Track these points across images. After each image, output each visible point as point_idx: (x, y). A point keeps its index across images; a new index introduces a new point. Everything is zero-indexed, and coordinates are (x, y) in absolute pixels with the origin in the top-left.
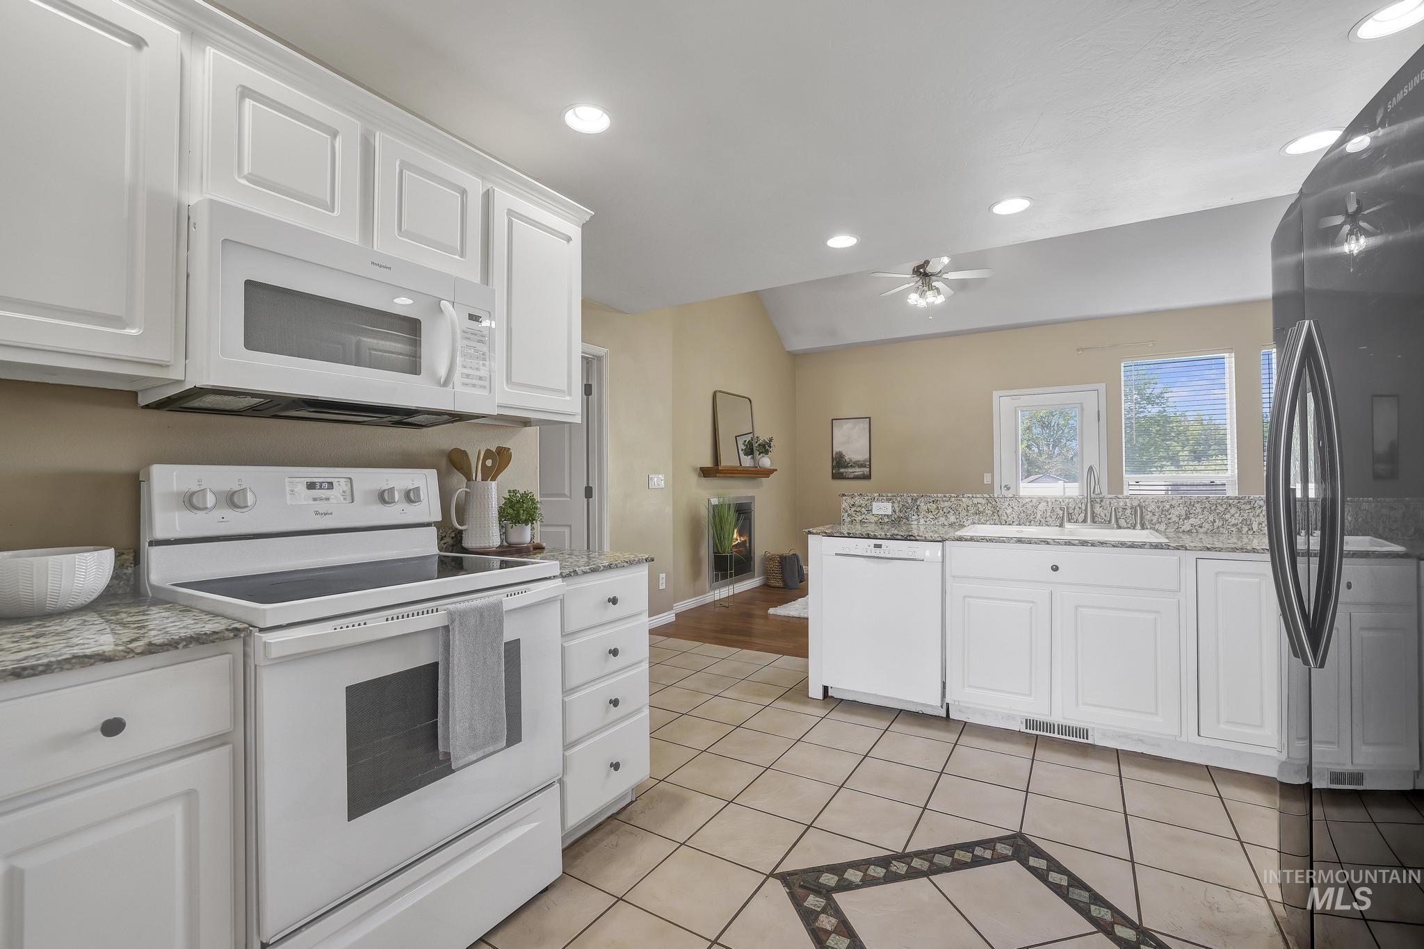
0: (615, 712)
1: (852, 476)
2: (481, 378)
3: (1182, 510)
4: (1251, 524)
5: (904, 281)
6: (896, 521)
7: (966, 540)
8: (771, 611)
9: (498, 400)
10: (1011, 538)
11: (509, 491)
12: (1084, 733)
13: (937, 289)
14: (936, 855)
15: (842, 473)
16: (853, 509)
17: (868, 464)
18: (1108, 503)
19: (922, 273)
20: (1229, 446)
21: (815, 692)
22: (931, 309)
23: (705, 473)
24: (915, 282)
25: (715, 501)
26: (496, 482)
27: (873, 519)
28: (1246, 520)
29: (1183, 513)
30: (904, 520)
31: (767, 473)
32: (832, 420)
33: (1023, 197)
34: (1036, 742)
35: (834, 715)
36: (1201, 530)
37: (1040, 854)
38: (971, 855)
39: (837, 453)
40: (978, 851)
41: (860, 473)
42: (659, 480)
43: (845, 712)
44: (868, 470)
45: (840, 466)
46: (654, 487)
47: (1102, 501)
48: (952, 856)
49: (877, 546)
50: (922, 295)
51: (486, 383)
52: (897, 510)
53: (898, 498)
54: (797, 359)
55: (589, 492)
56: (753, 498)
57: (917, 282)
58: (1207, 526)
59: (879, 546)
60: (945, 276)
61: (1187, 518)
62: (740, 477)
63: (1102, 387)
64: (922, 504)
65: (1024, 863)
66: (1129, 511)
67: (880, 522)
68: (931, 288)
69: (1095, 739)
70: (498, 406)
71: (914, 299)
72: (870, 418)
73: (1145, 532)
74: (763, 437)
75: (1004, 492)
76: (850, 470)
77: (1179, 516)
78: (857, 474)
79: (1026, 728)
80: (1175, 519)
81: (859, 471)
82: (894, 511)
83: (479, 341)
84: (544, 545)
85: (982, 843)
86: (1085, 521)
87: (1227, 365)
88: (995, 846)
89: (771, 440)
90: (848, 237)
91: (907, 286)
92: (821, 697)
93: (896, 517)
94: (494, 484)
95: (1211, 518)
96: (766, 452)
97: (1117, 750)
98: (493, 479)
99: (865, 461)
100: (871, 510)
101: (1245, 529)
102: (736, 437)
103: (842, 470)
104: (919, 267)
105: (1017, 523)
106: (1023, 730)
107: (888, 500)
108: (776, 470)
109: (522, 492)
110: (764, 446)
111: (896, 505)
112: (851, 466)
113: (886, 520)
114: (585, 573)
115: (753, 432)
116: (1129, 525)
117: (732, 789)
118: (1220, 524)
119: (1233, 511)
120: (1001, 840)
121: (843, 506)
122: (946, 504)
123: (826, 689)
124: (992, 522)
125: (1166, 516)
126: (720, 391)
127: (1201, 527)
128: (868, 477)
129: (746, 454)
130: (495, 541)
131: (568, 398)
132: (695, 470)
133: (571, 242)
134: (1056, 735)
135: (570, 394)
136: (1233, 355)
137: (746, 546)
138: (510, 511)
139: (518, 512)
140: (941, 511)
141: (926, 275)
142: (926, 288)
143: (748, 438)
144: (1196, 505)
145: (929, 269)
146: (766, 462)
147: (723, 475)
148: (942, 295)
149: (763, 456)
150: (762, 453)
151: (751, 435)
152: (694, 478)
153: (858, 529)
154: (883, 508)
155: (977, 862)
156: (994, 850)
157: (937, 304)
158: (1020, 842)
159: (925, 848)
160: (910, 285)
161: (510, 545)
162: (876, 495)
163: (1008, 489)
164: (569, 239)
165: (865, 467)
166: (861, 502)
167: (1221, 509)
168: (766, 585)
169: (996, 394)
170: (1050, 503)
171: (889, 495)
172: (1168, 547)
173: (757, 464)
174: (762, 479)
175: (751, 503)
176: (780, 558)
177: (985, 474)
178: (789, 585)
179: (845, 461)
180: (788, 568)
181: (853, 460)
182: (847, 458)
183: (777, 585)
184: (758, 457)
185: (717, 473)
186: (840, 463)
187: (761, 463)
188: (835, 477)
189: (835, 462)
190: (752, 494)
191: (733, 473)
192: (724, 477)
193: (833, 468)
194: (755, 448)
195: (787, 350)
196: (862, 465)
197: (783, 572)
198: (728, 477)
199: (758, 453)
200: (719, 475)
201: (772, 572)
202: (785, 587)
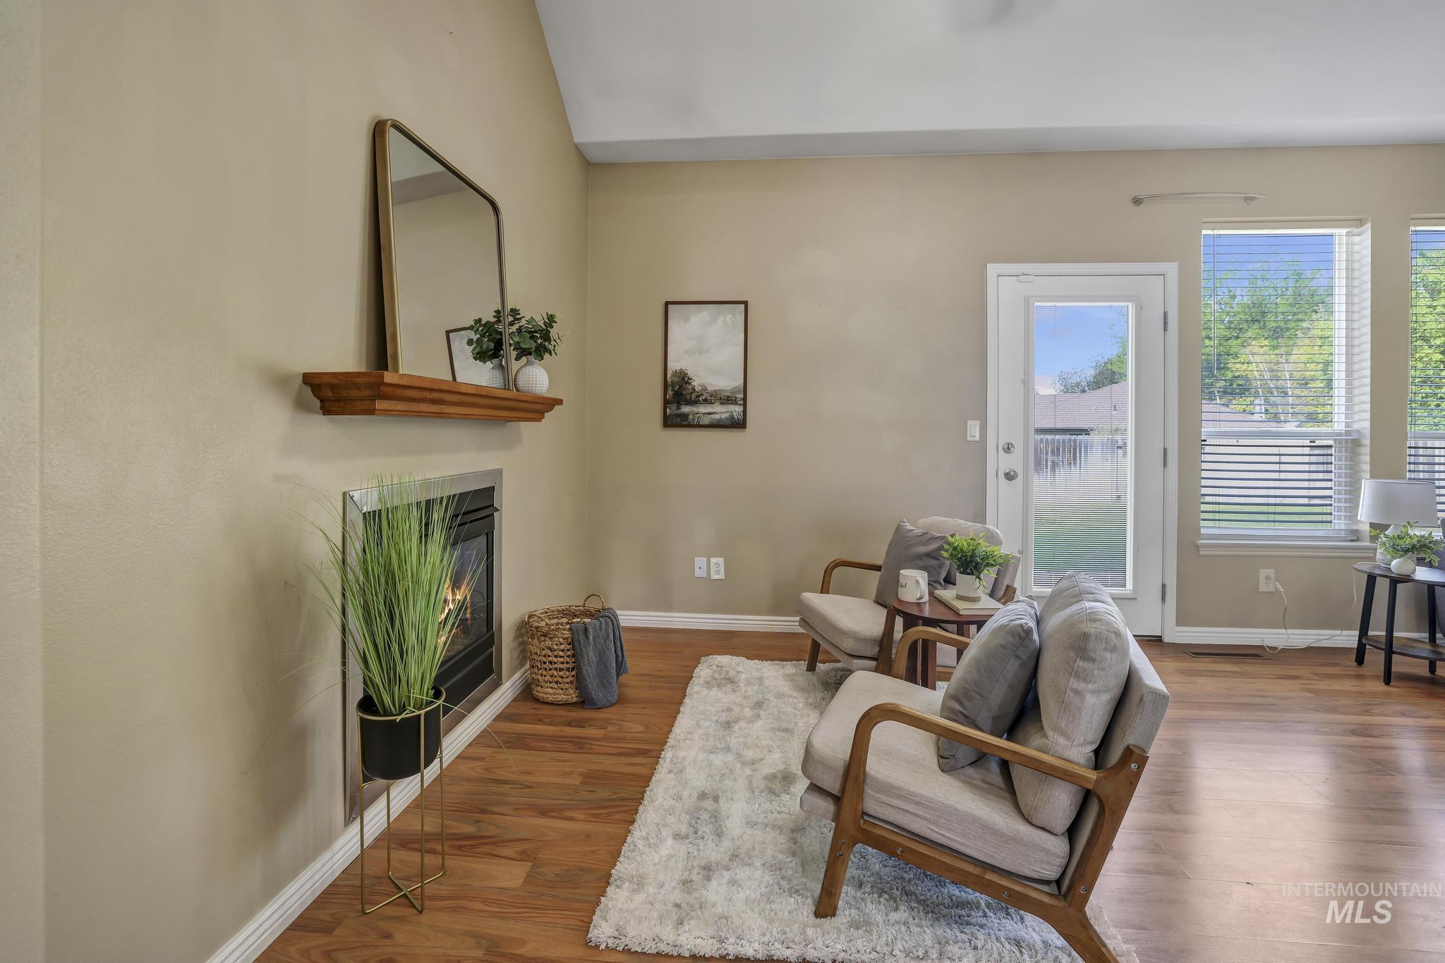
1: (706, 420)
15: (685, 416)
17: (740, 397)
23: (328, 394)
31: (538, 408)
32: (667, 304)
39: (675, 374)
41: (724, 416)
44: (740, 409)
45: (680, 401)
56: (499, 472)
62: (465, 417)
63: (1172, 269)
72: (745, 303)
74: (532, 313)
76: (702, 409)
78: (717, 417)
81: (721, 412)
89: (551, 320)
96: (539, 352)
99: (735, 391)
102: (448, 333)
103: (686, 409)
108: (559, 402)
110: (532, 336)
112: (706, 400)
128: (739, 424)
129: (481, 356)
143: (487, 311)
146: (536, 378)
149: (528, 363)
150: (527, 353)
151: (497, 304)
163: (1010, 450)
165: (735, 402)
168: (527, 693)
169: (993, 269)
173: (510, 382)
174: (526, 427)
175: (491, 489)
176: (567, 634)
177: (970, 422)
178: (597, 694)
179: (693, 389)
180: (591, 655)
181: (710, 389)
182: (696, 383)
183: (560, 698)
184: (515, 366)
185: (373, 399)
186: (682, 394)
187: (522, 382)
188: (669, 422)
189: (670, 393)
190: (492, 466)
191: (434, 401)
192: (404, 414)
193: (666, 403)
194: (507, 340)
195: (576, 140)
196: (728, 400)
197: (577, 668)
198: (419, 414)
199: (514, 354)
200: (379, 405)
201: (548, 666)
202: (585, 702)
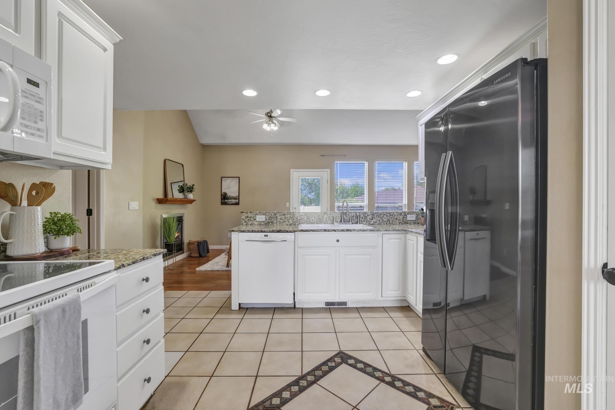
0: (147, 347)
1: (230, 203)
2: (39, 130)
3: (370, 217)
4: (390, 221)
5: (261, 118)
6: (267, 224)
7: (304, 231)
8: (197, 269)
9: (54, 149)
10: (322, 230)
11: (51, 213)
12: (345, 303)
13: (275, 124)
14: (315, 371)
16: (247, 219)
17: (238, 198)
18: (348, 214)
19: (270, 116)
20: (365, 192)
21: (235, 307)
22: (272, 132)
23: (160, 201)
24: (266, 119)
25: (165, 216)
26: (41, 206)
27: (256, 223)
28: (388, 219)
29: (371, 218)
30: (270, 223)
31: (191, 202)
32: (222, 177)
33: (328, 90)
34: (330, 311)
35: (247, 316)
36: (376, 224)
37: (351, 357)
38: (328, 367)
39: (224, 193)
40: (330, 364)
41: (234, 202)
42: (135, 205)
43: (251, 314)
44: (238, 200)
45: (225, 199)
46: (132, 209)
47: (346, 214)
48: (321, 370)
49: (266, 236)
50: (269, 124)
51: (44, 134)
52: (267, 219)
53: (268, 214)
54: (206, 148)
55: (89, 212)
56: (184, 214)
57: (267, 119)
58: (378, 222)
59: (267, 236)
60: (279, 119)
61: (372, 219)
62: (178, 204)
63: (329, 170)
64: (278, 216)
65: (347, 363)
66: (354, 217)
67: (260, 224)
68: (273, 123)
69: (349, 305)
70: (53, 153)
71: (265, 126)
72: (239, 178)
73: (361, 225)
74: (189, 184)
75: (294, 210)
76: (230, 201)
77: (370, 219)
78: (233, 202)
79: (325, 306)
80: (369, 220)
81: (234, 201)
82: (266, 219)
83: (37, 102)
84: (79, 248)
85: (329, 360)
86: (341, 221)
87: (365, 166)
88: (334, 360)
89: (193, 185)
90: (253, 91)
91: (262, 120)
92: (238, 309)
93: (267, 222)
94: (39, 208)
95: (379, 219)
96: (191, 191)
97: (356, 308)
98: (38, 205)
99: (237, 196)
100: (256, 219)
101: (388, 223)
103: (226, 201)
104: (268, 113)
105: (316, 223)
106: (324, 307)
107: (264, 214)
108: (195, 200)
109: (62, 213)
110: (190, 188)
111: (267, 217)
112: (230, 199)
113: (262, 223)
114: (129, 265)
115: (184, 181)
116: (355, 223)
117: (209, 369)
118: (382, 221)
119: (385, 216)
120: (335, 356)
121: (243, 217)
122: (289, 216)
123: (240, 304)
124: (307, 223)
125: (366, 219)
126: (168, 160)
127: (376, 222)
128: (238, 204)
129: (180, 192)
130: (41, 248)
131: (103, 153)
132: (154, 200)
133: (106, 52)
134: (336, 306)
135: (105, 150)
136: (367, 162)
137: (179, 238)
138: (54, 227)
139: (61, 227)
140: (286, 219)
141: (271, 117)
142: (270, 123)
143: (181, 184)
144: (375, 215)
145: (273, 115)
146: (191, 196)
147: (170, 202)
148: (277, 127)
150: (189, 192)
151: (183, 183)
152: (154, 204)
153: (250, 228)
154: (261, 218)
155: (331, 369)
156: (335, 361)
157: (275, 130)
158: (342, 355)
159: (310, 370)
160: (264, 120)
161: (51, 251)
162: (258, 212)
163: (296, 209)
164: (105, 50)
166: (251, 215)
167: (382, 216)
168: (190, 256)
169: (292, 170)
170: (328, 215)
171: (264, 212)
172: (374, 230)
173: (186, 197)
174: (189, 205)
175: (182, 216)
176: (197, 243)
177: (287, 203)
178: (203, 254)
179: (228, 196)
180: (201, 247)
181: (231, 196)
182: (228, 195)
183: (195, 256)
184: (187, 194)
185: (166, 202)
186: (225, 197)
187: (188, 197)
188: (222, 204)
189: (222, 197)
190: (183, 212)
191: (174, 202)
192: (170, 203)
193: (222, 199)
194: (185, 189)
195: (200, 143)
196: (235, 199)
197: (199, 250)
198: (172, 203)
199: (186, 192)
200: (167, 202)
201: (193, 250)
202: (200, 256)
